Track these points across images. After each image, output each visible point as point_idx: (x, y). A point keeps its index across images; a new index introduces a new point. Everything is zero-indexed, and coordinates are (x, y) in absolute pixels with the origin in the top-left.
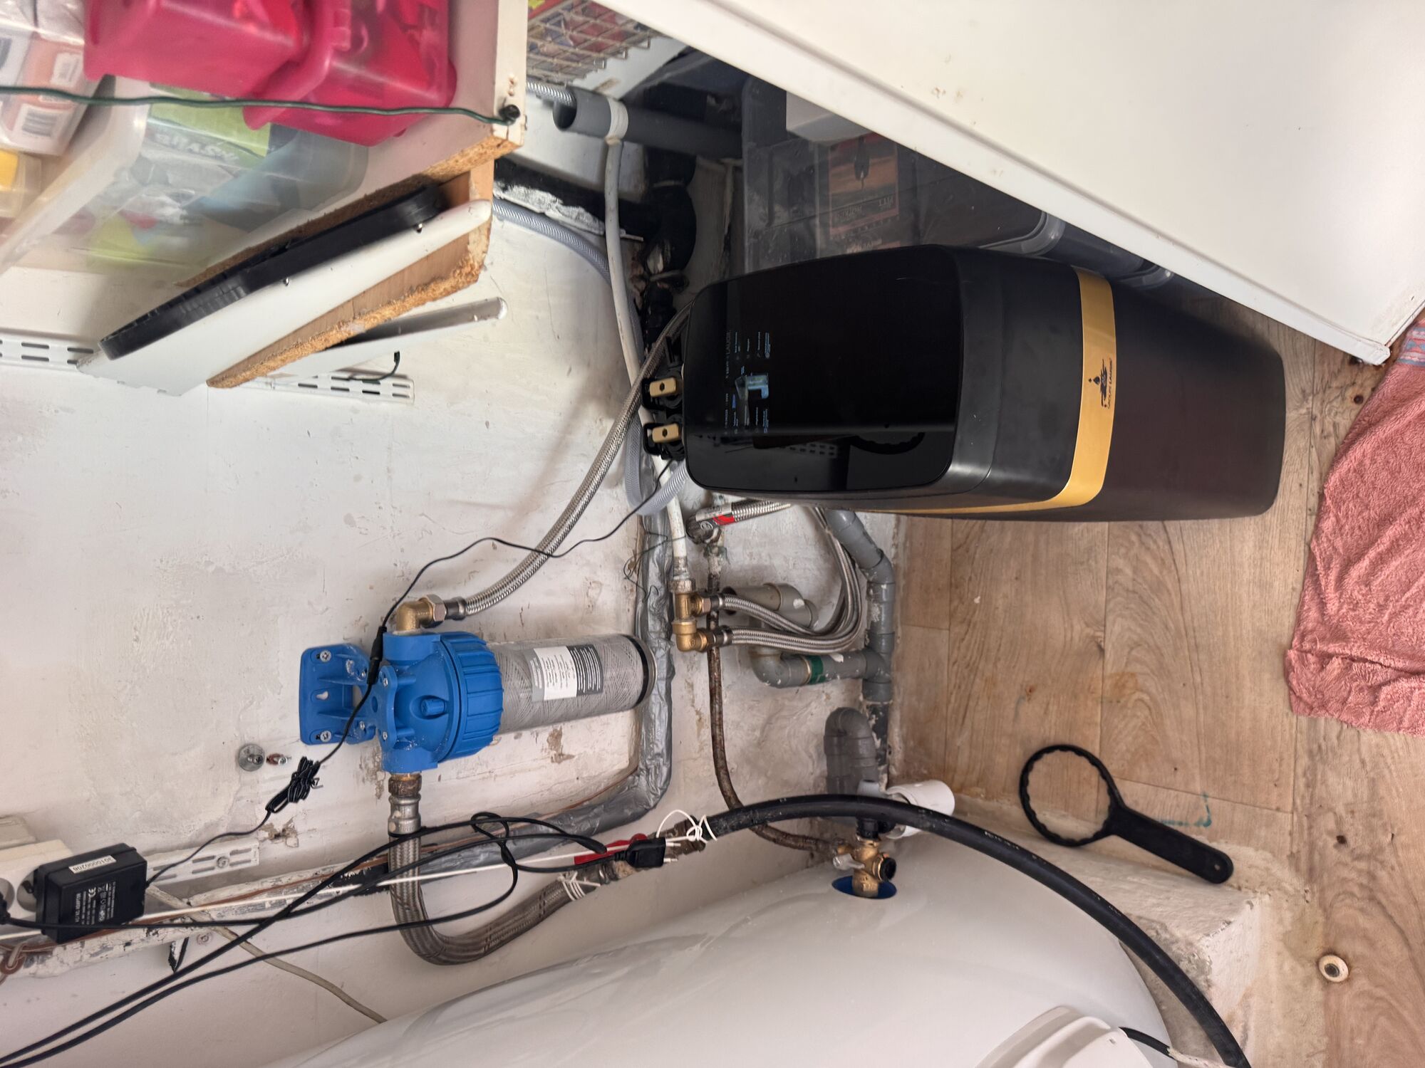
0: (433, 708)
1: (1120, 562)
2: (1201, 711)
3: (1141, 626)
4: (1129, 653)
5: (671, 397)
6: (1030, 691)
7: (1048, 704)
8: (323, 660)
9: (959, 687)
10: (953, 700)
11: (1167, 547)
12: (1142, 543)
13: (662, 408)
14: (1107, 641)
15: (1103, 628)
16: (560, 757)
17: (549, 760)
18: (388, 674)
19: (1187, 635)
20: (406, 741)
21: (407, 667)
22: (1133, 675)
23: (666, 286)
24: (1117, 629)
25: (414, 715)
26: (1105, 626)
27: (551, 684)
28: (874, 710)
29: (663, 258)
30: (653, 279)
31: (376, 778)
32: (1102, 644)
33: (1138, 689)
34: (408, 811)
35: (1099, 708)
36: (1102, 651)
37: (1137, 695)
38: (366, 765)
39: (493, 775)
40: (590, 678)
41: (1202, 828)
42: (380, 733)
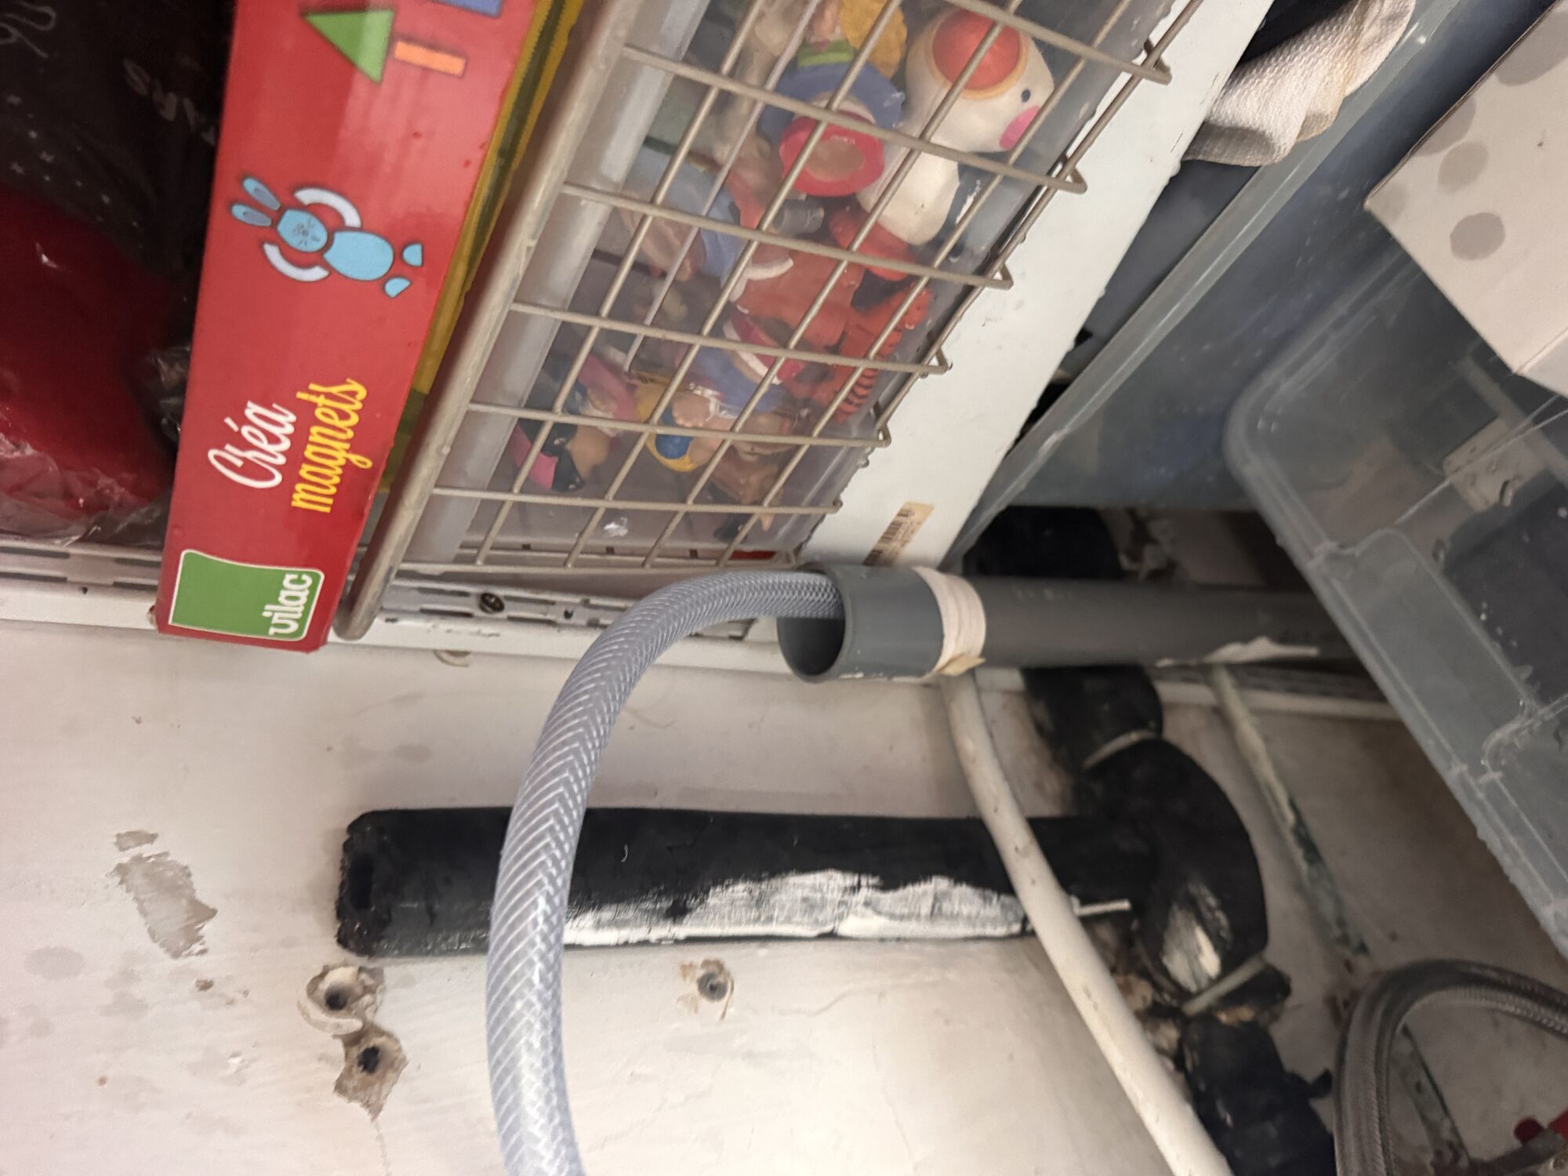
30: (1198, 1005)
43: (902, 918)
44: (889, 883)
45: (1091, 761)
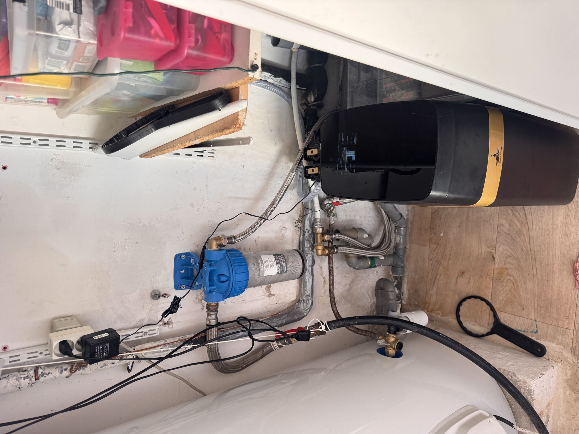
0: (223, 279)
1: (504, 222)
2: (536, 286)
3: (511, 249)
4: (506, 259)
5: (316, 156)
6: (463, 273)
7: (470, 279)
8: (182, 258)
9: (433, 270)
10: (430, 275)
11: (524, 216)
12: (513, 214)
13: (312, 160)
14: (496, 255)
15: (495, 249)
16: (270, 295)
17: (266, 296)
18: (206, 265)
19: (531, 254)
20: (213, 290)
21: (213, 262)
22: (507, 269)
23: (315, 108)
24: (501, 249)
25: (216, 281)
26: (496, 248)
27: (267, 270)
28: (396, 278)
29: (314, 96)
30: (309, 105)
31: (202, 303)
32: (494, 255)
33: (508, 275)
34: (214, 316)
35: (492, 282)
36: (494, 258)
37: (508, 277)
38: (198, 298)
39: (245, 301)
40: (282, 267)
41: (534, 334)
42: (203, 287)
43: (275, 81)
44: (275, 77)
45: (312, 66)
